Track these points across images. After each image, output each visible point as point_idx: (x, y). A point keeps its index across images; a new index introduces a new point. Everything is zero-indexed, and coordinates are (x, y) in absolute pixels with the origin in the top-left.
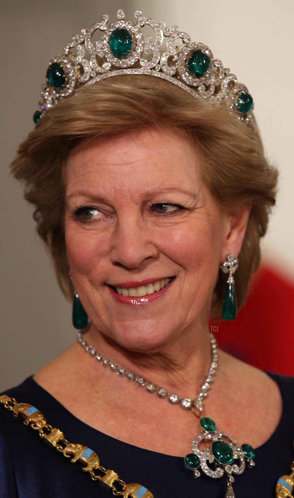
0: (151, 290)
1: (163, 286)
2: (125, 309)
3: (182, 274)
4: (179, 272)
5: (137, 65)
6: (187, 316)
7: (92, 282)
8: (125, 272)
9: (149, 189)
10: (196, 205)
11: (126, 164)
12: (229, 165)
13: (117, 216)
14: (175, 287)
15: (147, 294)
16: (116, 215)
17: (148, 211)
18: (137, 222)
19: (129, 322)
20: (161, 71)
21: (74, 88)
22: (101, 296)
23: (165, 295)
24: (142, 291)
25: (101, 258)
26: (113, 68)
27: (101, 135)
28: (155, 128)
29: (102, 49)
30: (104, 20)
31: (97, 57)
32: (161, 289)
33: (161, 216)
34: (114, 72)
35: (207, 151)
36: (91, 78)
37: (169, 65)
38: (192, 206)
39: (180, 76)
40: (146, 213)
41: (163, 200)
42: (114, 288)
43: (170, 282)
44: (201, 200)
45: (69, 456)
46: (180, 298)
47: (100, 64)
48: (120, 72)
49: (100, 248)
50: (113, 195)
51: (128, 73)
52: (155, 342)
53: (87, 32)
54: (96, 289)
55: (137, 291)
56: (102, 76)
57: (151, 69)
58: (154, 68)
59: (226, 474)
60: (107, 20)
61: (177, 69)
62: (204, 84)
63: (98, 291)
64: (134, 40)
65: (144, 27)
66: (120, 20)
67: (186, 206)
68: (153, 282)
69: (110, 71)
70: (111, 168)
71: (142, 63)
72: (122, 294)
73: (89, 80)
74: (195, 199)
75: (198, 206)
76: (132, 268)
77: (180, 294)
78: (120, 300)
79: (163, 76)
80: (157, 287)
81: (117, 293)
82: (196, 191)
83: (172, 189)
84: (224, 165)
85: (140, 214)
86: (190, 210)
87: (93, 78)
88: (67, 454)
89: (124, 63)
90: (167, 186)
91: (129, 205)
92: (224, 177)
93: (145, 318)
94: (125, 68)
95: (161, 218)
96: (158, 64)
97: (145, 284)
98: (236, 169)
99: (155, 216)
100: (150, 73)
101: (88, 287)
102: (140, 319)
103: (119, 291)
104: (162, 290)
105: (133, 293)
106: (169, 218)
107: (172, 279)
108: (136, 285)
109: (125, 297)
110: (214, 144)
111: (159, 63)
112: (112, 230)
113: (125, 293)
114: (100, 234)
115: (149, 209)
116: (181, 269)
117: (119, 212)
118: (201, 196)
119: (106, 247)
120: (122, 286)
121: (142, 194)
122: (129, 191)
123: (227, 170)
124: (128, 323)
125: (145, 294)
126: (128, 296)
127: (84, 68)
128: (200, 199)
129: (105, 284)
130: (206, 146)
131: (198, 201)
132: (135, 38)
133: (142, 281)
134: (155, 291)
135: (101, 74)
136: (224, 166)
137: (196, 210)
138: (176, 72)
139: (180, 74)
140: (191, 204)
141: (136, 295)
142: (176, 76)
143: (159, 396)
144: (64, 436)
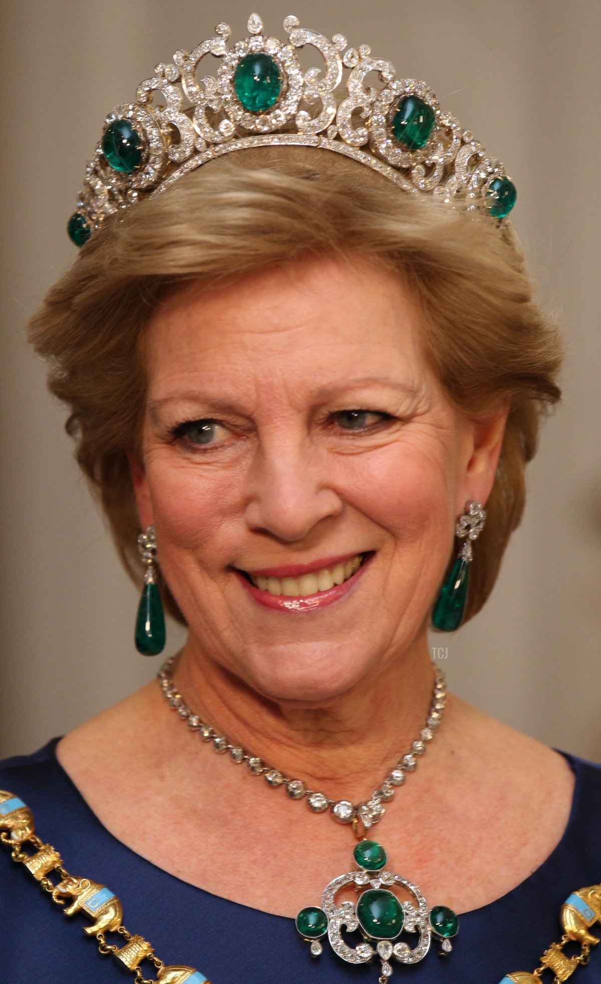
0: (326, 581)
1: (349, 571)
2: (272, 619)
3: (388, 547)
4: (383, 542)
5: (290, 128)
6: (395, 630)
7: (203, 565)
8: (277, 547)
9: (324, 380)
10: (416, 409)
11: (277, 330)
12: (477, 328)
13: (258, 435)
14: (373, 573)
15: (319, 591)
16: (254, 433)
17: (320, 424)
18: (302, 446)
19: (282, 647)
20: (338, 138)
21: (159, 172)
22: (223, 592)
23: (353, 592)
24: (309, 584)
25: (224, 519)
26: (241, 132)
27: (229, 276)
28: (335, 259)
29: (217, 94)
30: (221, 34)
31: (209, 111)
32: (345, 580)
33: (348, 434)
34: (243, 140)
35: (434, 300)
36: (196, 152)
37: (355, 127)
38: (409, 412)
39: (376, 149)
40: (317, 430)
41: (353, 403)
42: (248, 578)
43: (362, 564)
44: (424, 400)
45: (61, 902)
46: (383, 595)
47: (214, 125)
48: (256, 142)
49: (221, 500)
50: (254, 397)
51: (273, 144)
52: (335, 685)
53: (186, 58)
54: (212, 578)
55: (298, 584)
56: (217, 149)
57: (318, 134)
58: (324, 133)
60: (227, 35)
61: (370, 134)
62: (423, 163)
63: (215, 581)
64: (283, 76)
65: (304, 49)
66: (255, 35)
67: (398, 414)
68: (331, 564)
69: (234, 139)
70: (247, 338)
71: (299, 123)
72: (267, 590)
73: (191, 157)
74: (413, 398)
75: (420, 410)
76: (293, 540)
77: (384, 588)
78: (264, 602)
79: (341, 148)
80: (339, 575)
81: (257, 587)
82: (416, 382)
83: (369, 382)
84: (468, 327)
85: (306, 432)
86: (405, 420)
87: (200, 152)
88: (59, 897)
89: (264, 123)
90: (360, 375)
91: (286, 414)
92: (467, 352)
93: (314, 638)
94: (265, 134)
95: (348, 439)
96: (331, 124)
97: (315, 569)
98: (491, 335)
99: (335, 434)
100: (317, 142)
101: (195, 575)
102: (303, 640)
103: (262, 583)
104: (348, 582)
105: (290, 587)
106: (364, 438)
107: (366, 556)
108: (298, 573)
109: (275, 596)
110: (449, 285)
111: (334, 122)
112: (247, 462)
113: (274, 587)
114: (222, 473)
115: (323, 421)
116: (387, 536)
117: (264, 429)
118: (424, 391)
119: (235, 495)
120: (267, 574)
121: (312, 392)
122: (285, 386)
123: (474, 338)
124: (280, 648)
125: (314, 591)
126: (281, 595)
127: (182, 132)
128: (423, 398)
129: (231, 569)
130: (431, 290)
131: (419, 402)
132: (286, 73)
133: (310, 563)
134: (335, 585)
135: (216, 144)
136: (469, 330)
137: (416, 419)
138: (369, 141)
139: (376, 145)
140: (408, 409)
141: (296, 594)
142: (366, 147)
143: (291, 795)
144: (61, 860)
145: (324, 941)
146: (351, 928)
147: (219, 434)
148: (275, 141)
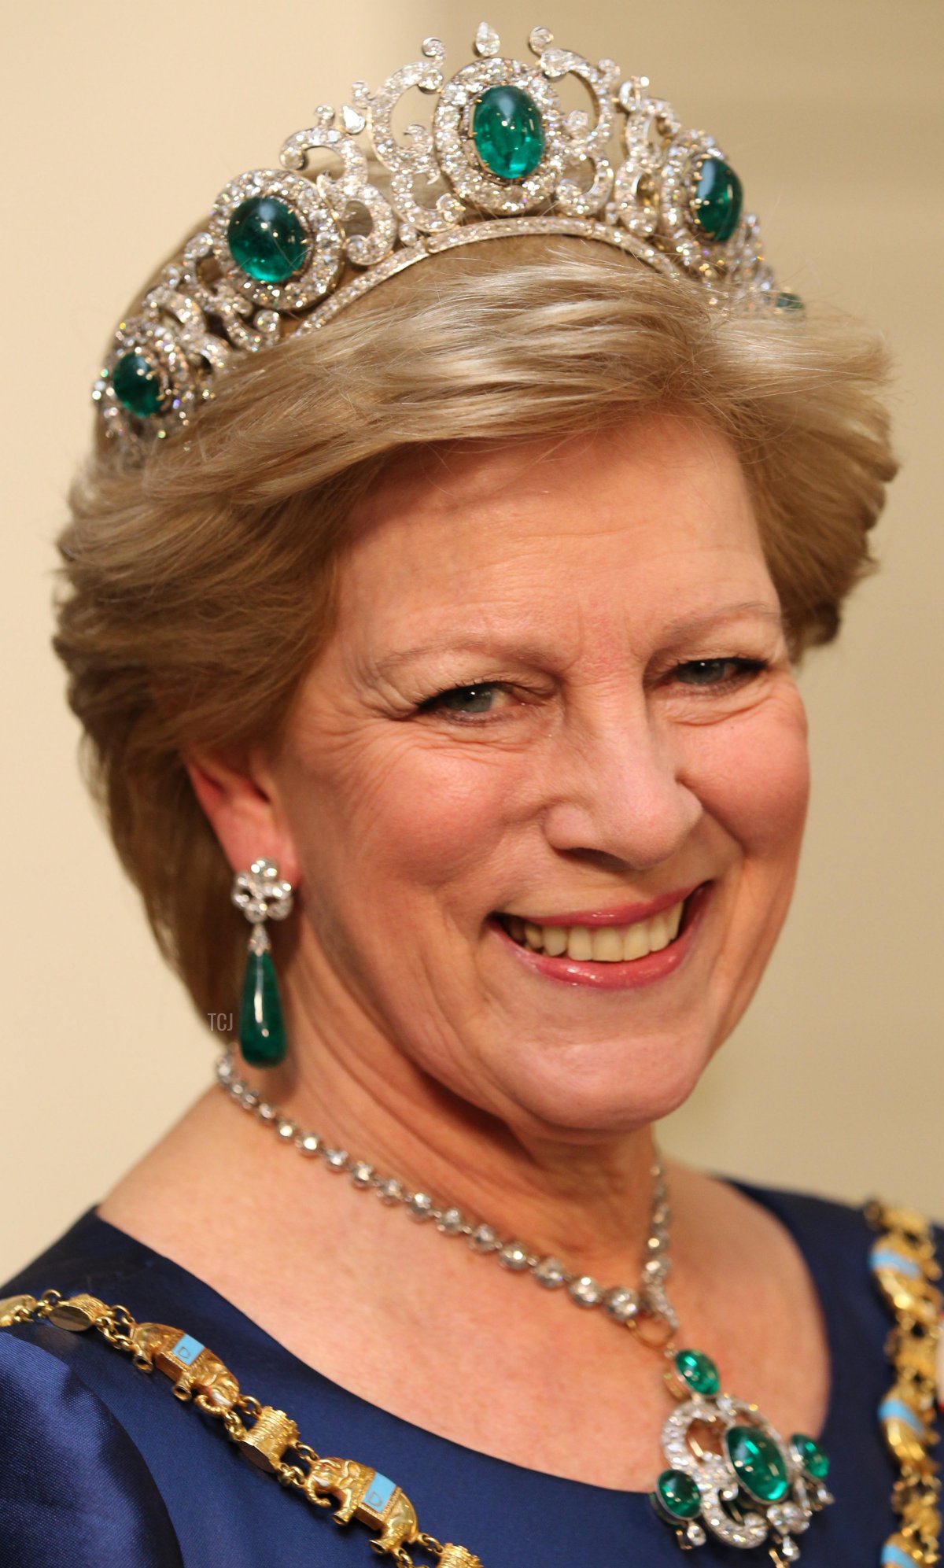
5: (548, 207)
11: (610, 529)
13: (564, 702)
20: (620, 224)
26: (472, 214)
29: (435, 152)
30: (431, 56)
33: (702, 694)
34: (478, 225)
36: (397, 245)
39: (667, 242)
45: (325, 1502)
48: (500, 229)
50: (575, 640)
56: (434, 240)
57: (587, 218)
58: (600, 215)
59: (772, 1531)
60: (442, 57)
66: (489, 58)
69: (461, 226)
71: (563, 201)
73: (390, 253)
79: (620, 238)
87: (407, 246)
88: (320, 1496)
91: (627, 665)
94: (513, 216)
96: (607, 200)
99: (680, 694)
100: (589, 230)
111: (612, 197)
121: (665, 628)
122: (628, 620)
127: (374, 215)
135: (431, 233)
138: (658, 229)
139: (669, 234)
142: (655, 240)
143: (544, 1283)
144: (296, 1431)
145: (701, 1522)
146: (729, 1495)
147: (499, 701)
148: (524, 226)
